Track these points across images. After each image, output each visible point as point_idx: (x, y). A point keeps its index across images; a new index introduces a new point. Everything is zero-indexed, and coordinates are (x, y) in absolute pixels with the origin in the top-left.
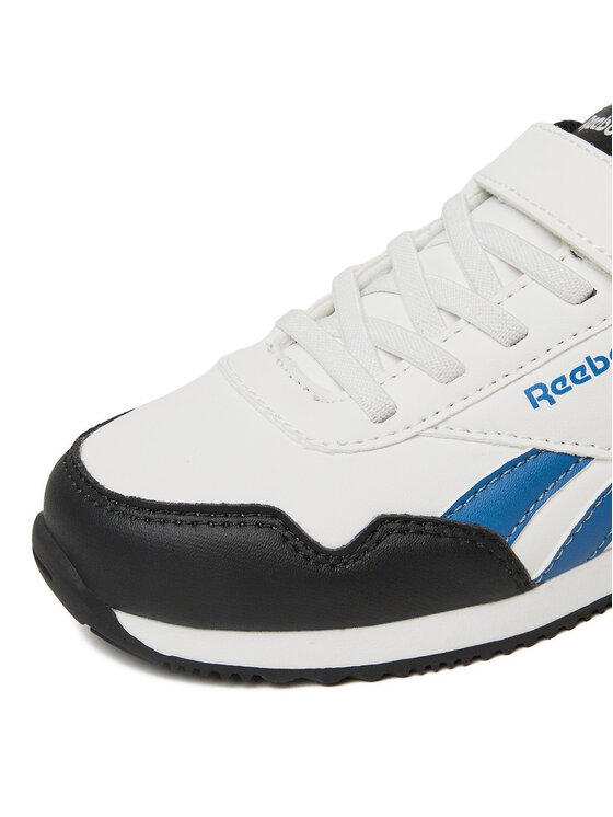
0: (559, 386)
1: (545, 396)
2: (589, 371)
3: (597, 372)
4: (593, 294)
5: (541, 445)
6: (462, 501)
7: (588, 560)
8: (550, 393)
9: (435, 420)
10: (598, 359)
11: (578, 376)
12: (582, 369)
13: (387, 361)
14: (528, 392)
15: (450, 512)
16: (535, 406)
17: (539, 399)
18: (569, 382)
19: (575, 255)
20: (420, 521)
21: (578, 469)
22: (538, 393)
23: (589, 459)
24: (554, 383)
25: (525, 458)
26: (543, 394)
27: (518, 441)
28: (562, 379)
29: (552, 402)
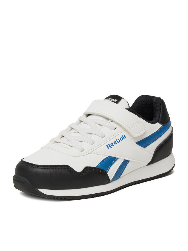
0: (112, 145)
1: (110, 147)
2: (117, 142)
3: (118, 142)
4: (116, 128)
5: (110, 155)
6: (98, 165)
7: (118, 179)
8: (111, 146)
9: (92, 151)
10: (118, 140)
11: (115, 143)
12: (115, 142)
13: (79, 142)
14: (107, 146)
15: (97, 166)
16: (108, 148)
17: (109, 147)
18: (114, 144)
19: (112, 121)
20: (93, 168)
21: (116, 160)
22: (108, 146)
23: (118, 158)
24: (111, 144)
25: (107, 157)
26: (109, 146)
27: (106, 155)
28: (112, 143)
29: (111, 148)
